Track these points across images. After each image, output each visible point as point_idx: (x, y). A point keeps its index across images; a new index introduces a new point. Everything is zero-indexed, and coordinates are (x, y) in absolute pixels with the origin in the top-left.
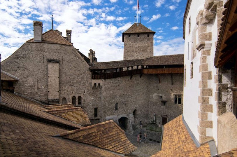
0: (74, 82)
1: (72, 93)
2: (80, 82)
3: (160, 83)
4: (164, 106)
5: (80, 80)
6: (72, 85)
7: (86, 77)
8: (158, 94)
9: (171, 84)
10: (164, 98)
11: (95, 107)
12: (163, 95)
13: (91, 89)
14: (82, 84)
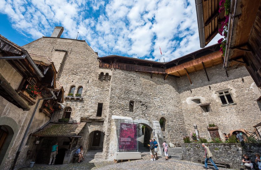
0: (78, 71)
1: (73, 82)
2: (85, 71)
3: (192, 84)
4: (208, 113)
5: (86, 69)
6: (75, 73)
7: (93, 67)
8: (193, 97)
9: (207, 80)
10: (204, 101)
11: (99, 101)
12: (201, 97)
13: (97, 79)
14: (87, 74)
